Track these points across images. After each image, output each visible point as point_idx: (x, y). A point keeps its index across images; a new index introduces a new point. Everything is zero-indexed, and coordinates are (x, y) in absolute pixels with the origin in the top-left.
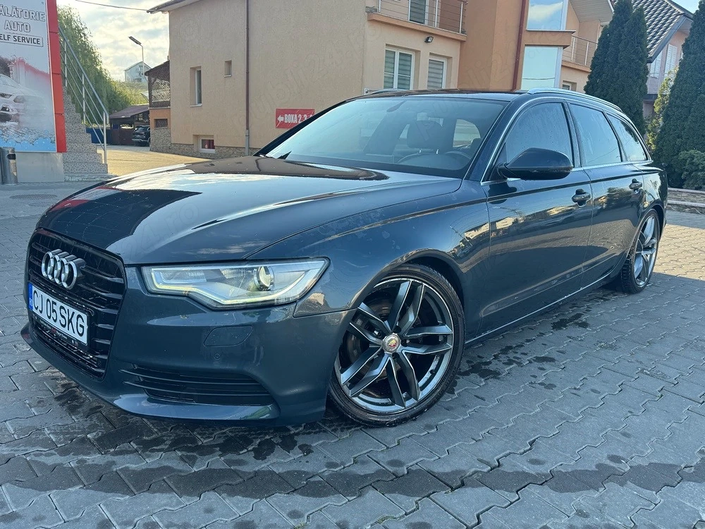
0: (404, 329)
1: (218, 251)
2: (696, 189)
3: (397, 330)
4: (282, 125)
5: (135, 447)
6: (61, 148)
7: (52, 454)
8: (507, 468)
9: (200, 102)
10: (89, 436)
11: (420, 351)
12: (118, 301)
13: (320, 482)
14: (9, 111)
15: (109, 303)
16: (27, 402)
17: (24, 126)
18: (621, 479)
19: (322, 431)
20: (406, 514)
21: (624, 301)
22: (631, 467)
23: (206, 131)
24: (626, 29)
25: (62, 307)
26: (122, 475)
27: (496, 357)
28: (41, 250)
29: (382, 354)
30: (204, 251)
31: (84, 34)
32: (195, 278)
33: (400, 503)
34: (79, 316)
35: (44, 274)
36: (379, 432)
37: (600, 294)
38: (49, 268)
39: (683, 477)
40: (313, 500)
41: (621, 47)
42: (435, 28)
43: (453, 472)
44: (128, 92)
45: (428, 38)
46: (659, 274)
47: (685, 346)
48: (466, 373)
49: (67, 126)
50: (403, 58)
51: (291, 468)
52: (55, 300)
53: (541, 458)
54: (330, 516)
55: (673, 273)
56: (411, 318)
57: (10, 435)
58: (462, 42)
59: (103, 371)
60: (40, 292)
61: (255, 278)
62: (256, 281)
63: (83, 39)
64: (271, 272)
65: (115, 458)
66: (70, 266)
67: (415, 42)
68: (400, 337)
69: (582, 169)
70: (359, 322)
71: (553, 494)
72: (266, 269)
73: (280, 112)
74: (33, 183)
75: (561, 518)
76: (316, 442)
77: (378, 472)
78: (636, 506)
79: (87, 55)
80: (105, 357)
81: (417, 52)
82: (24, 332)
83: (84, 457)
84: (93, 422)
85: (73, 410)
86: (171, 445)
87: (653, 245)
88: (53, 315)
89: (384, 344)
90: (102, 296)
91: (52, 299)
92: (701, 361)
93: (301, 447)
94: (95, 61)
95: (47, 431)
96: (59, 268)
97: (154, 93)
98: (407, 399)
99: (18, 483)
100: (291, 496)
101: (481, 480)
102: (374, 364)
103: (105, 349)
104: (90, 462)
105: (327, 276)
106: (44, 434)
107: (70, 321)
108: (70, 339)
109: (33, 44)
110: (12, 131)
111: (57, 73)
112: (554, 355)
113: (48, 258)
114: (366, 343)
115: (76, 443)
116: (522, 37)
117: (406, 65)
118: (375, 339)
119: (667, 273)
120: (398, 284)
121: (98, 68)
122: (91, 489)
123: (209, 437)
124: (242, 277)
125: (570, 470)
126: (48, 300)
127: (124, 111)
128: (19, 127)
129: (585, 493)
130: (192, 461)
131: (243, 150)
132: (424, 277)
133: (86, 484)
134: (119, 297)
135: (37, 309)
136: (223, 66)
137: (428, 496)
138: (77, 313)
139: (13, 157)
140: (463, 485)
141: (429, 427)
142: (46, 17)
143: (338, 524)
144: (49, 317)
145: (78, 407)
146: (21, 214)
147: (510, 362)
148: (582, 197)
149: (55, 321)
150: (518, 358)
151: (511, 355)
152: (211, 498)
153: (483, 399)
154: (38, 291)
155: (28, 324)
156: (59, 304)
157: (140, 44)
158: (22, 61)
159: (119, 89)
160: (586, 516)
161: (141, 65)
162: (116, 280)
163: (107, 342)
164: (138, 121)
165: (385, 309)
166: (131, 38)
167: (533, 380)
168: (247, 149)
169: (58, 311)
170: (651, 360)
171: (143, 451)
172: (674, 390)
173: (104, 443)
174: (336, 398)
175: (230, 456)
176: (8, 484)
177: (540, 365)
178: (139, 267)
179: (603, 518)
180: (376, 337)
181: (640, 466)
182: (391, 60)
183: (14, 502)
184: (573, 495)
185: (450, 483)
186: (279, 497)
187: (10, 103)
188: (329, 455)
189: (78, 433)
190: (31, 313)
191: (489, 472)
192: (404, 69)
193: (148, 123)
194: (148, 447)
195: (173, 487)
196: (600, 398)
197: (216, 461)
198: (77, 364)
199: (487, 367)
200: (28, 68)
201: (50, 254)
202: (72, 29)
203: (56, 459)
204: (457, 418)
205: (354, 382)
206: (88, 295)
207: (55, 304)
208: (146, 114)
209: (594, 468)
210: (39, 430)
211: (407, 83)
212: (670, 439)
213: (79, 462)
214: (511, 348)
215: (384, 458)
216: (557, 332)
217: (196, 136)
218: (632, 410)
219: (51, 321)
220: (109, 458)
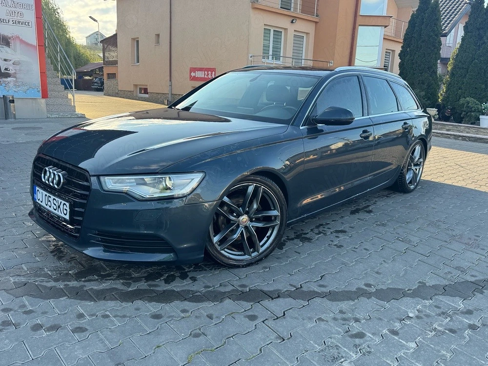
0: (251, 213)
1: (144, 168)
2: (472, 124)
3: (247, 213)
4: (194, 79)
5: (97, 278)
6: (45, 95)
7: (50, 281)
8: (305, 289)
9: (138, 62)
10: (70, 272)
11: (260, 225)
12: (87, 195)
13: (199, 295)
14: (9, 70)
15: (82, 196)
16: (33, 254)
17: (20, 80)
18: (369, 295)
19: (203, 270)
20: (245, 311)
21: (400, 198)
22: (376, 290)
23: (142, 82)
24: (427, 15)
25: (54, 199)
26: (89, 292)
27: (312, 230)
28: (41, 166)
29: (238, 226)
30: (136, 168)
31: (57, 12)
32: (130, 183)
33: (243, 305)
34: (64, 204)
35: (43, 180)
36: (236, 271)
37: (386, 193)
38: (46, 177)
39: (405, 295)
40: (195, 304)
41: (423, 27)
42: (298, 13)
43: (274, 291)
44: (88, 53)
45: (293, 20)
46: (428, 181)
47: (429, 225)
48: (292, 239)
49: (49, 80)
50: (276, 33)
51: (184, 288)
52: (50, 195)
53: (326, 284)
54: (203, 312)
55: (437, 181)
56: (255, 206)
57: (25, 271)
58: (316, 22)
59: (78, 235)
60: (41, 191)
61: (164, 183)
62: (165, 185)
63: (57, 16)
64: (172, 180)
65: (86, 284)
66: (59, 176)
67: (284, 23)
68: (249, 217)
69: (368, 117)
70: (225, 208)
71: (328, 302)
72: (170, 178)
73: (193, 70)
74: (27, 119)
75: (329, 314)
76: (200, 276)
77: (233, 290)
78: (373, 309)
79: (59, 27)
80: (80, 227)
81: (286, 29)
82: (31, 214)
83: (68, 283)
84: (72, 265)
85: (60, 258)
86: (118, 277)
87: (421, 162)
88: (49, 203)
89: (239, 221)
90: (77, 192)
91: (48, 194)
92: (435, 233)
93: (190, 278)
94: (66, 32)
95: (46, 270)
96: (52, 177)
97: (107, 54)
98: (253, 252)
99: (31, 295)
100: (183, 302)
101: (289, 295)
102: (233, 232)
103: (79, 223)
104: (71, 285)
105: (204, 182)
106: (44, 271)
107: (59, 207)
108: (59, 217)
109: (25, 26)
110: (11, 85)
111: (41, 46)
112: (347, 230)
113: (46, 171)
114: (229, 220)
115: (63, 276)
116: (357, 20)
117: (278, 39)
118: (234, 218)
119: (433, 180)
120: (247, 187)
121: (68, 36)
122: (72, 298)
123: (139, 273)
124: (156, 182)
125: (341, 290)
126: (46, 195)
127: (86, 67)
128: (17, 82)
129: (346, 302)
130: (129, 285)
131: (167, 95)
132: (262, 183)
133: (69, 296)
134: (87, 193)
135: (39, 200)
136: (154, 37)
137: (258, 302)
138: (63, 202)
139: (12, 101)
140: (279, 297)
141: (266, 268)
142: (34, 7)
143: (207, 316)
144: (47, 205)
145: (63, 257)
146: (20, 140)
147: (320, 233)
148: (367, 134)
149: (50, 207)
150: (325, 231)
151: (321, 229)
152: (139, 303)
153: (299, 253)
154: (39, 190)
155: (33, 209)
156: (53, 197)
157: (97, 21)
158: (18, 37)
159: (82, 51)
160: (344, 313)
161: (97, 33)
162: (85, 183)
163: (81, 219)
164: (96, 73)
165: (241, 201)
166: (90, 17)
167: (331, 243)
168: (170, 95)
169: (52, 202)
170: (406, 232)
171: (101, 280)
172: (413, 249)
173: (79, 276)
174: (211, 250)
175: (150, 283)
176: (26, 296)
177: (337, 235)
178: (98, 176)
179: (353, 315)
180: (235, 217)
181: (382, 289)
182: (268, 35)
183: (30, 305)
184: (339, 303)
185: (271, 296)
186: (177, 303)
187: (11, 65)
188: (206, 282)
189: (64, 271)
190: (35, 203)
191: (294, 290)
192: (277, 40)
193: (103, 75)
194: (104, 277)
195: (118, 298)
196: (368, 253)
197: (143, 285)
198: (64, 231)
199: (305, 236)
200: (22, 41)
201: (47, 169)
202: (49, 9)
203: (52, 284)
204: (282, 263)
205: (221, 242)
206: (69, 192)
207: (50, 197)
208: (101, 69)
209: (354, 290)
210: (41, 269)
211: (279, 50)
212: (403, 276)
213: (65, 285)
214: (322, 225)
215: (237, 283)
216: (352, 216)
217: (136, 86)
218: (385, 260)
219: (48, 207)
220: (82, 283)
